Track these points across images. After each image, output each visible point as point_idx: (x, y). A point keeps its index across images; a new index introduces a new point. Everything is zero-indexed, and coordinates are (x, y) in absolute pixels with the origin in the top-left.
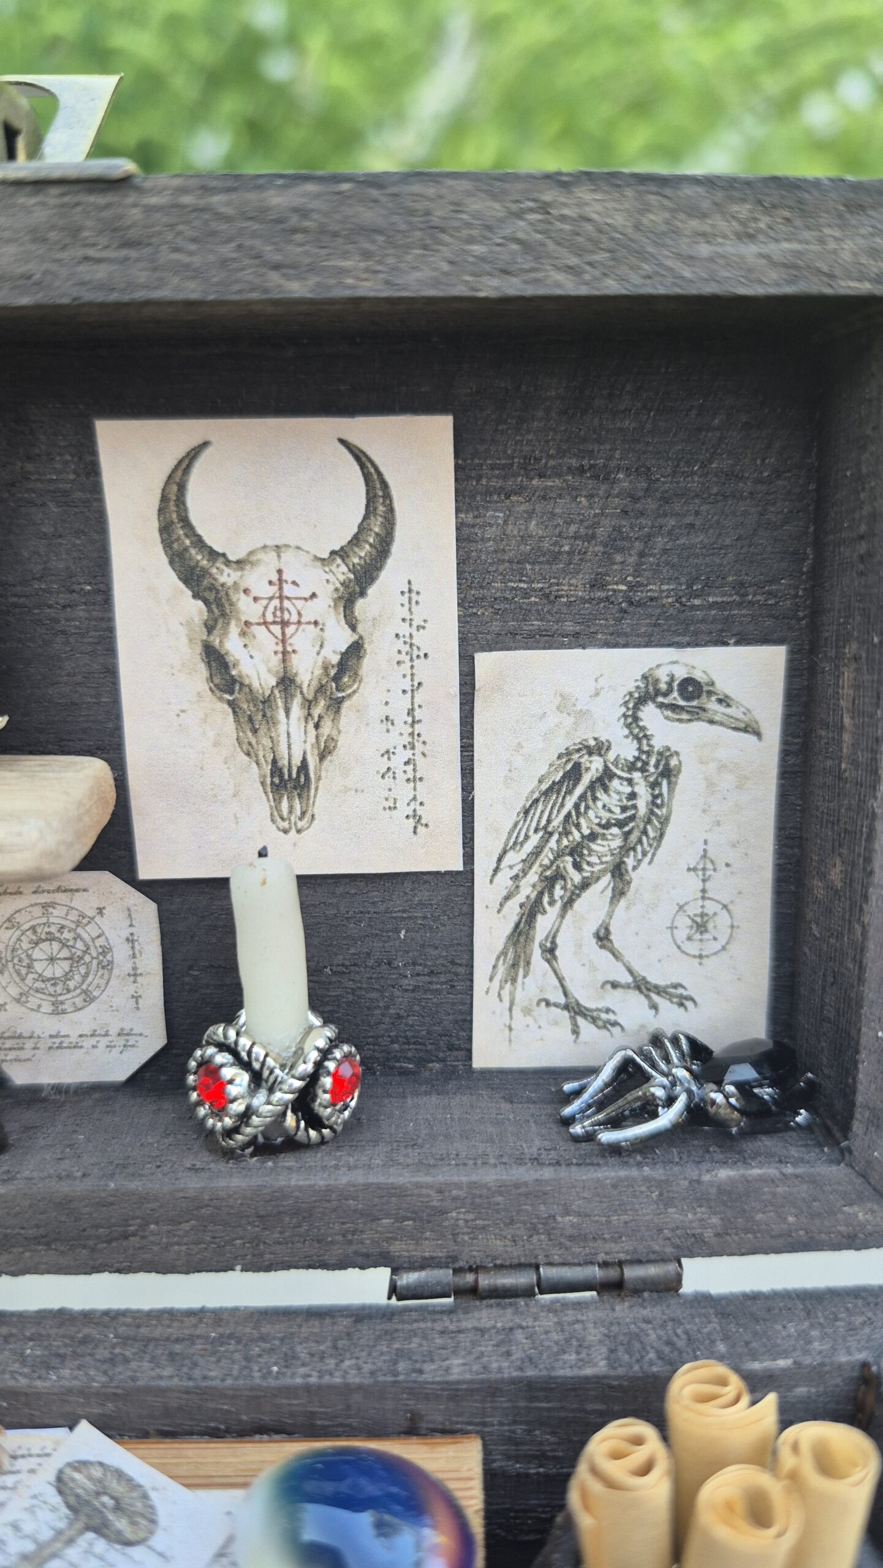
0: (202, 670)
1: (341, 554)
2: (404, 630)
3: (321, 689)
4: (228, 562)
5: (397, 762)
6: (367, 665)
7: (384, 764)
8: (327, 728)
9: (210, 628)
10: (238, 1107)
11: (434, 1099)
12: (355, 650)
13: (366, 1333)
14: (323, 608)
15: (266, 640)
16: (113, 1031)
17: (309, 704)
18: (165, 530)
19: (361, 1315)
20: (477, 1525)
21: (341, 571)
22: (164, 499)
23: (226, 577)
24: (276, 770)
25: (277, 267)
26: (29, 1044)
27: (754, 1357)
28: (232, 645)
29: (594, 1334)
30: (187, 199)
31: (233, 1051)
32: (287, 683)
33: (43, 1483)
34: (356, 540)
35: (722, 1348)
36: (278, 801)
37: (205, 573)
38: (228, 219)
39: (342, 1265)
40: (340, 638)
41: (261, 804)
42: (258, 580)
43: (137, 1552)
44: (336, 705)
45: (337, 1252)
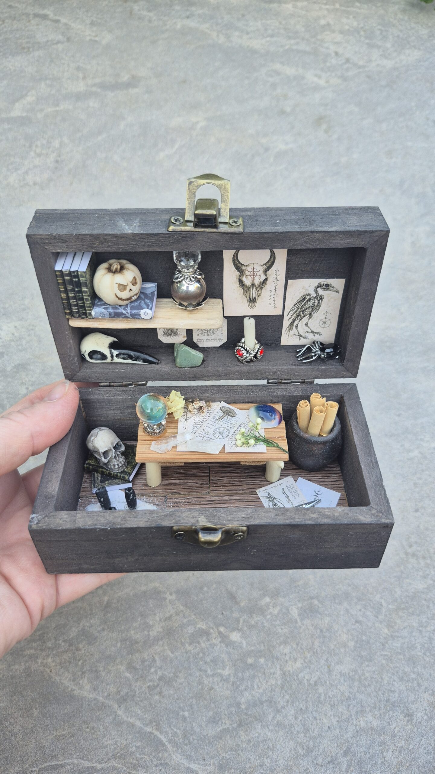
0: (238, 283)
1: (265, 264)
2: (275, 276)
3: (259, 286)
4: (244, 266)
5: (272, 297)
6: (268, 282)
7: (270, 297)
8: (260, 292)
9: (240, 276)
10: (245, 357)
11: (274, 351)
12: (266, 279)
13: (265, 388)
14: (261, 273)
15: (250, 278)
16: (217, 339)
17: (257, 288)
18: (234, 261)
19: (263, 386)
20: (282, 415)
21: (265, 267)
22: (234, 256)
23: (244, 268)
24: (250, 298)
25: (264, 245)
26: (202, 341)
27: (324, 393)
28: (244, 279)
29: (300, 389)
30: (251, 236)
31: (244, 348)
32: (253, 285)
33: (218, 409)
34: (268, 262)
35: (319, 392)
36: (250, 304)
37: (240, 267)
38: (257, 238)
39: (260, 379)
40: (263, 277)
41: (247, 304)
42: (250, 269)
43: (235, 417)
44: (262, 288)
45: (260, 377)
